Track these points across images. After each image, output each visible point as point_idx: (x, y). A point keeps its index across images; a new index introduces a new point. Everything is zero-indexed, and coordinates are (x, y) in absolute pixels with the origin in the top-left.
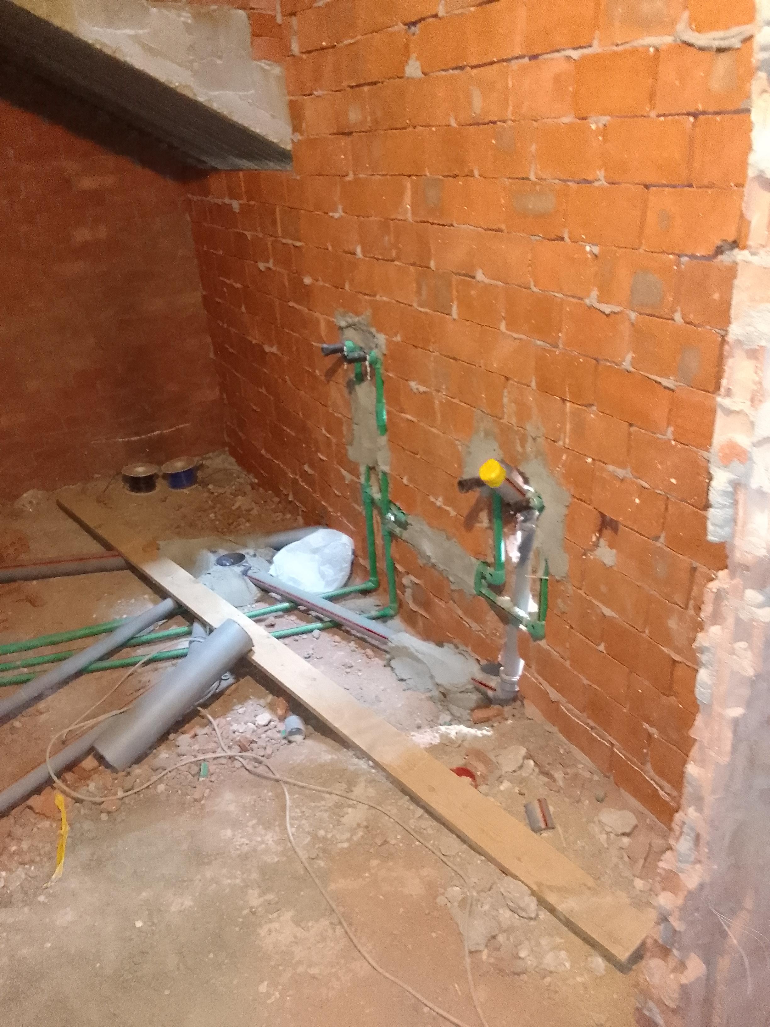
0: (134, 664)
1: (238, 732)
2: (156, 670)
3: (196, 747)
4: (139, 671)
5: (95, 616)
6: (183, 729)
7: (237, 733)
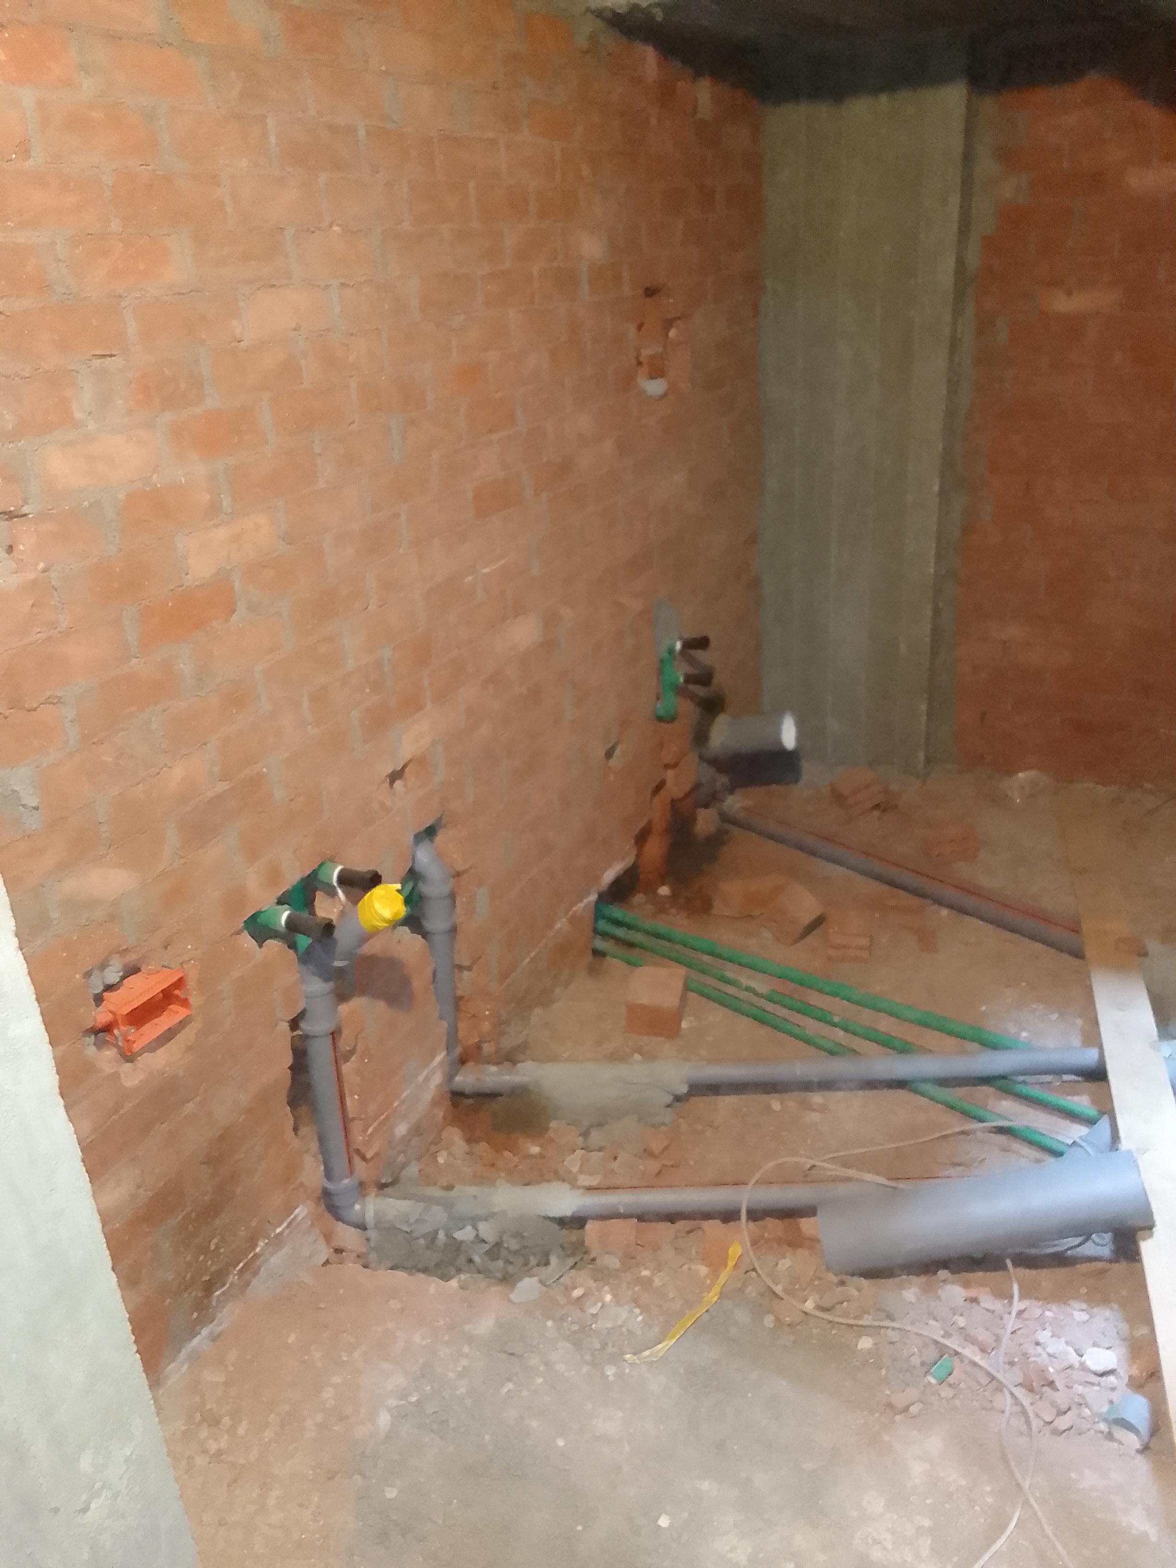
0: (981, 1120)
1: (1044, 1349)
2: (1005, 1150)
3: (961, 1322)
4: (980, 1135)
5: (984, 1008)
6: (970, 1276)
7: (1039, 1349)
